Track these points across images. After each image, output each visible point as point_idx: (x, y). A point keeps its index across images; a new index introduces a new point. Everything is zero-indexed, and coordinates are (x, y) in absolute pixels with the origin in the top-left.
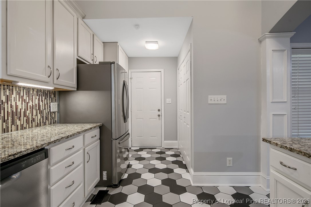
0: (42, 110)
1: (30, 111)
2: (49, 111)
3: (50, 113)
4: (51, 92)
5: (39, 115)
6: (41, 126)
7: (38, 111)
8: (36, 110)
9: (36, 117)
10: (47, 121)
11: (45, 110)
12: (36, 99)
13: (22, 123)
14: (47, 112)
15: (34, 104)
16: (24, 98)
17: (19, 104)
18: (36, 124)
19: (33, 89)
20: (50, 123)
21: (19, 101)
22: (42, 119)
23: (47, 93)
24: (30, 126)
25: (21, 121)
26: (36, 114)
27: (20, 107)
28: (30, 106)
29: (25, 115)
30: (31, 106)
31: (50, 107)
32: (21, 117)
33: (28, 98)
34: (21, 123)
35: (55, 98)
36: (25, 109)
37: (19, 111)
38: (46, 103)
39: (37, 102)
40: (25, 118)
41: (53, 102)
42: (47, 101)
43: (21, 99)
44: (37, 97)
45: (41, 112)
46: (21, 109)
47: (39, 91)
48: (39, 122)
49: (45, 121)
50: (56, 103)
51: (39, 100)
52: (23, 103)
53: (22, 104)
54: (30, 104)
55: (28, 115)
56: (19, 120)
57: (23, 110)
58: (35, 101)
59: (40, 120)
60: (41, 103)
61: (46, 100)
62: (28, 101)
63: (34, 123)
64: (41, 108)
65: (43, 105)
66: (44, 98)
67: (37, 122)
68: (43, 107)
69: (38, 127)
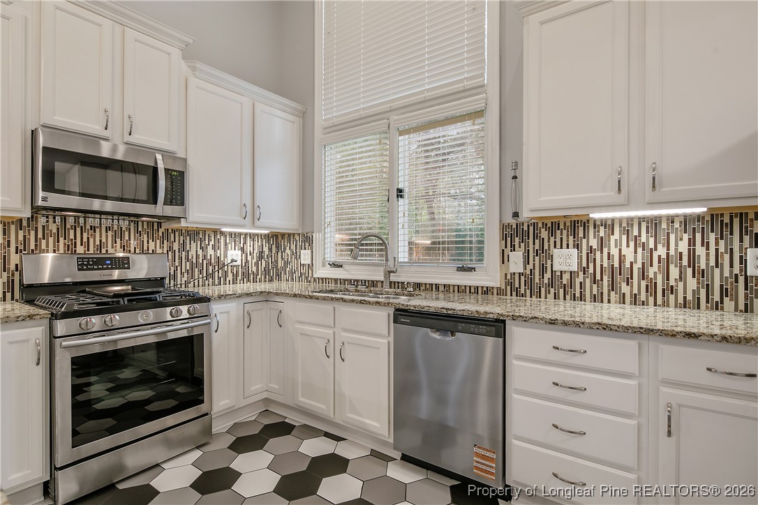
0: (703, 266)
1: (659, 267)
2: (736, 271)
3: (741, 279)
4: (751, 216)
5: (692, 283)
6: (698, 308)
7: (690, 271)
8: (681, 267)
9: (681, 285)
10: (726, 299)
11: (717, 271)
12: (681, 239)
13: (635, 291)
14: (727, 274)
15: (672, 252)
16: (640, 240)
17: (628, 253)
18: (681, 300)
19: (671, 220)
20: (741, 307)
21: (628, 246)
22: (703, 292)
24: (659, 301)
25: (632, 287)
26: (681, 277)
27: (629, 257)
28: (659, 256)
29: (643, 275)
30: (664, 256)
31: (743, 261)
32: (632, 279)
33: (652, 240)
34: (631, 291)
36: (643, 263)
37: (628, 265)
38: (722, 250)
39: (683, 247)
40: (644, 283)
42: (729, 244)
43: (632, 244)
44: (686, 237)
45: (700, 274)
46: (631, 263)
47: (686, 221)
48: (690, 297)
49: (717, 299)
51: (692, 242)
52: (640, 250)
53: (636, 252)
54: (661, 251)
55: (651, 276)
56: (628, 284)
57: (639, 265)
58: (677, 245)
59: (696, 293)
60: (700, 251)
61: (722, 242)
62: (652, 245)
63: (672, 297)
64: (699, 263)
65: (708, 255)
66: (712, 237)
67: (685, 298)
68: (708, 260)
69: (687, 310)
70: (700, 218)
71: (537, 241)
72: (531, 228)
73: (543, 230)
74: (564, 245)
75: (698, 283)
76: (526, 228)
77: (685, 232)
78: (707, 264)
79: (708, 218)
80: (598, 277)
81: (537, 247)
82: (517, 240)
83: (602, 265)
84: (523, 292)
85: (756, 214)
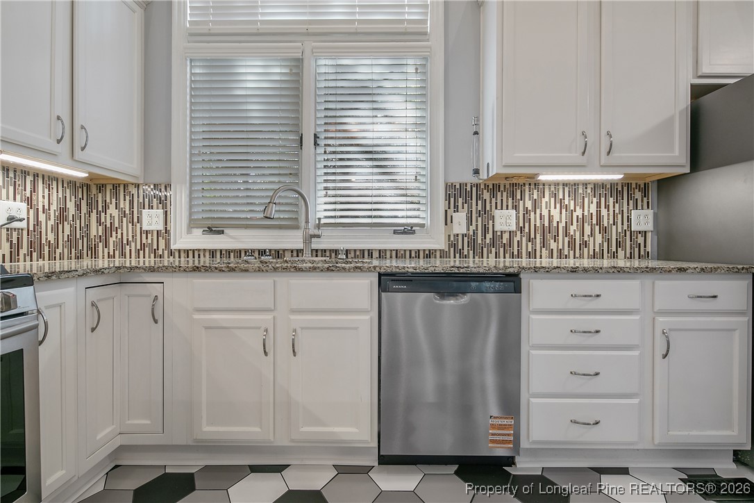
0: (606, 225)
1: (577, 225)
2: (625, 227)
3: (628, 233)
4: (634, 186)
5: (599, 238)
6: (603, 257)
7: (597, 228)
8: (592, 225)
9: (592, 239)
10: (619, 249)
11: (614, 227)
12: (592, 203)
13: (561, 247)
14: (620, 230)
15: (586, 213)
16: (564, 202)
17: (555, 213)
18: (591, 253)
19: (585, 184)
20: (628, 255)
21: (555, 208)
22: (606, 245)
23: (620, 189)
24: (577, 255)
25: (558, 243)
26: (591, 233)
27: (556, 218)
28: (578, 216)
29: (566, 234)
30: (581, 216)
31: (629, 220)
32: (558, 236)
33: (572, 202)
34: (558, 247)
35: (645, 199)
36: (566, 222)
37: (555, 225)
38: (617, 211)
39: (593, 209)
40: (566, 240)
41: (639, 207)
42: (621, 206)
43: (558, 206)
44: (595, 200)
45: (604, 230)
46: (558, 222)
47: (597, 187)
48: (597, 250)
49: (614, 249)
50: (650, 212)
51: (599, 205)
52: (564, 211)
53: (561, 213)
54: (579, 212)
55: (572, 233)
56: (555, 241)
57: (562, 225)
58: (589, 207)
59: (601, 245)
60: (604, 212)
61: (617, 205)
62: (572, 208)
63: (586, 250)
64: (603, 222)
65: (608, 215)
66: (611, 200)
67: (594, 250)
68: (608, 219)
69: (596, 260)
71: (480, 202)
72: (474, 189)
73: (485, 191)
74: (504, 207)
75: (603, 237)
76: (469, 189)
77: (595, 197)
78: (608, 222)
79: (609, 186)
80: (532, 236)
81: (480, 208)
82: (460, 200)
83: (535, 225)
84: (466, 253)
85: (636, 184)
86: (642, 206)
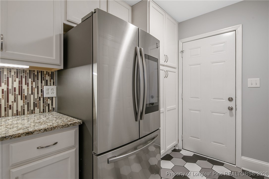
0: (26, 94)
2: (40, 95)
3: (42, 99)
4: (45, 73)
5: (21, 103)
6: (24, 114)
7: (19, 97)
8: (15, 95)
9: (15, 104)
10: (36, 108)
11: (32, 96)
12: (15, 81)
14: (36, 97)
15: (10, 88)
18: (15, 112)
20: (42, 111)
22: (26, 106)
23: (36, 73)
26: (15, 100)
28: (3, 90)
30: (5, 90)
31: (42, 91)
35: (52, 81)
38: (34, 86)
39: (16, 85)
42: (37, 84)
44: (17, 80)
45: (25, 98)
48: (20, 109)
49: (32, 108)
50: (55, 87)
51: (20, 82)
54: (4, 87)
58: (13, 84)
59: (23, 107)
60: (25, 87)
61: (34, 83)
63: (10, 111)
64: (24, 93)
65: (28, 89)
66: (30, 80)
67: (17, 110)
68: (28, 91)
69: (18, 116)
70: (24, 71)
75: (24, 102)
77: (17, 77)
78: (28, 93)
79: (28, 72)
85: (47, 72)
86: (50, 84)
